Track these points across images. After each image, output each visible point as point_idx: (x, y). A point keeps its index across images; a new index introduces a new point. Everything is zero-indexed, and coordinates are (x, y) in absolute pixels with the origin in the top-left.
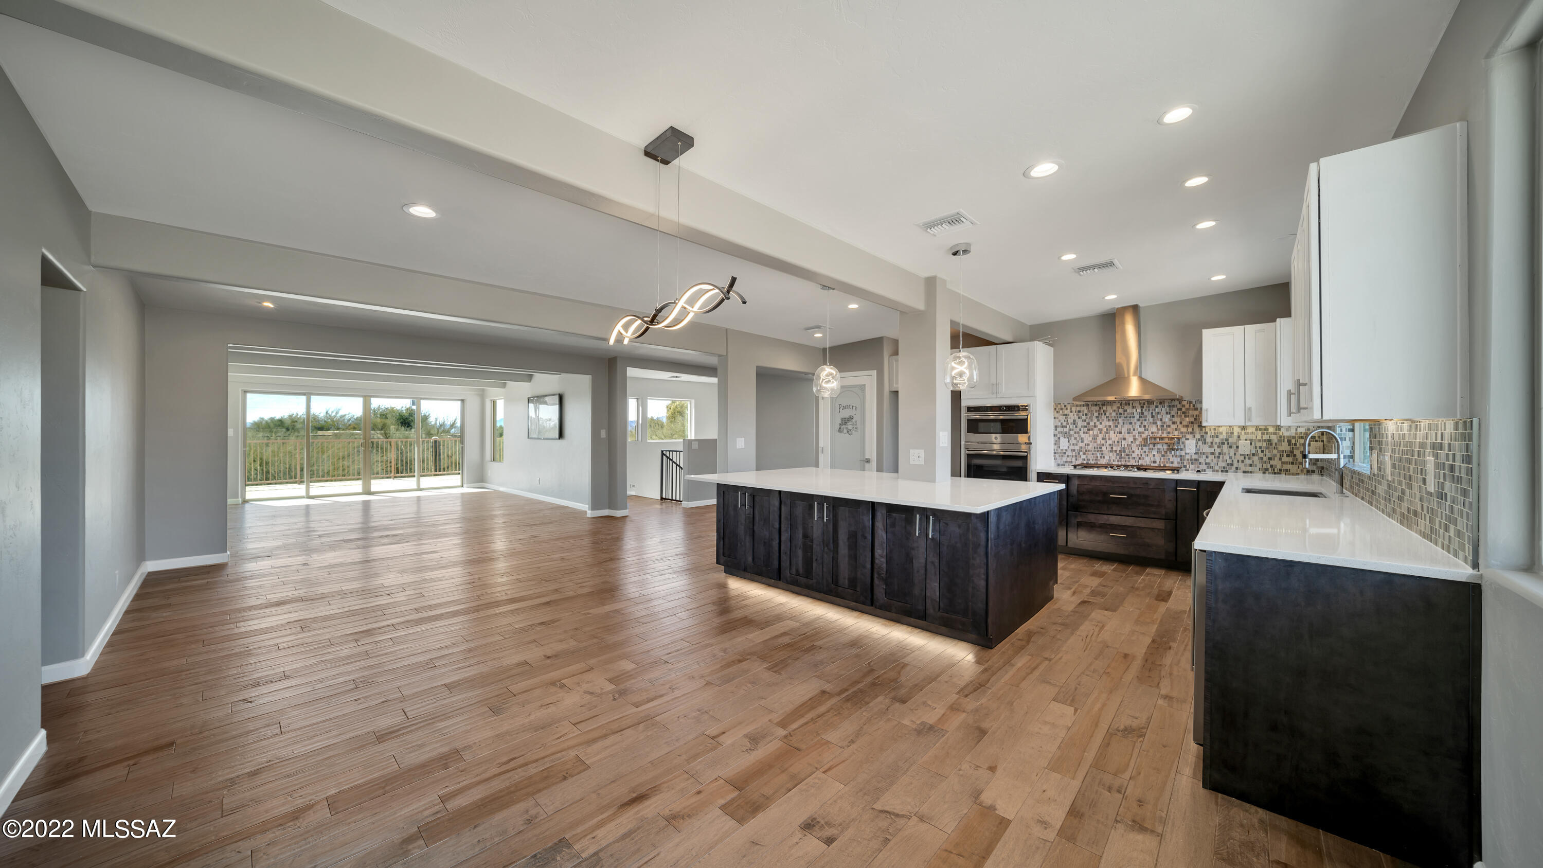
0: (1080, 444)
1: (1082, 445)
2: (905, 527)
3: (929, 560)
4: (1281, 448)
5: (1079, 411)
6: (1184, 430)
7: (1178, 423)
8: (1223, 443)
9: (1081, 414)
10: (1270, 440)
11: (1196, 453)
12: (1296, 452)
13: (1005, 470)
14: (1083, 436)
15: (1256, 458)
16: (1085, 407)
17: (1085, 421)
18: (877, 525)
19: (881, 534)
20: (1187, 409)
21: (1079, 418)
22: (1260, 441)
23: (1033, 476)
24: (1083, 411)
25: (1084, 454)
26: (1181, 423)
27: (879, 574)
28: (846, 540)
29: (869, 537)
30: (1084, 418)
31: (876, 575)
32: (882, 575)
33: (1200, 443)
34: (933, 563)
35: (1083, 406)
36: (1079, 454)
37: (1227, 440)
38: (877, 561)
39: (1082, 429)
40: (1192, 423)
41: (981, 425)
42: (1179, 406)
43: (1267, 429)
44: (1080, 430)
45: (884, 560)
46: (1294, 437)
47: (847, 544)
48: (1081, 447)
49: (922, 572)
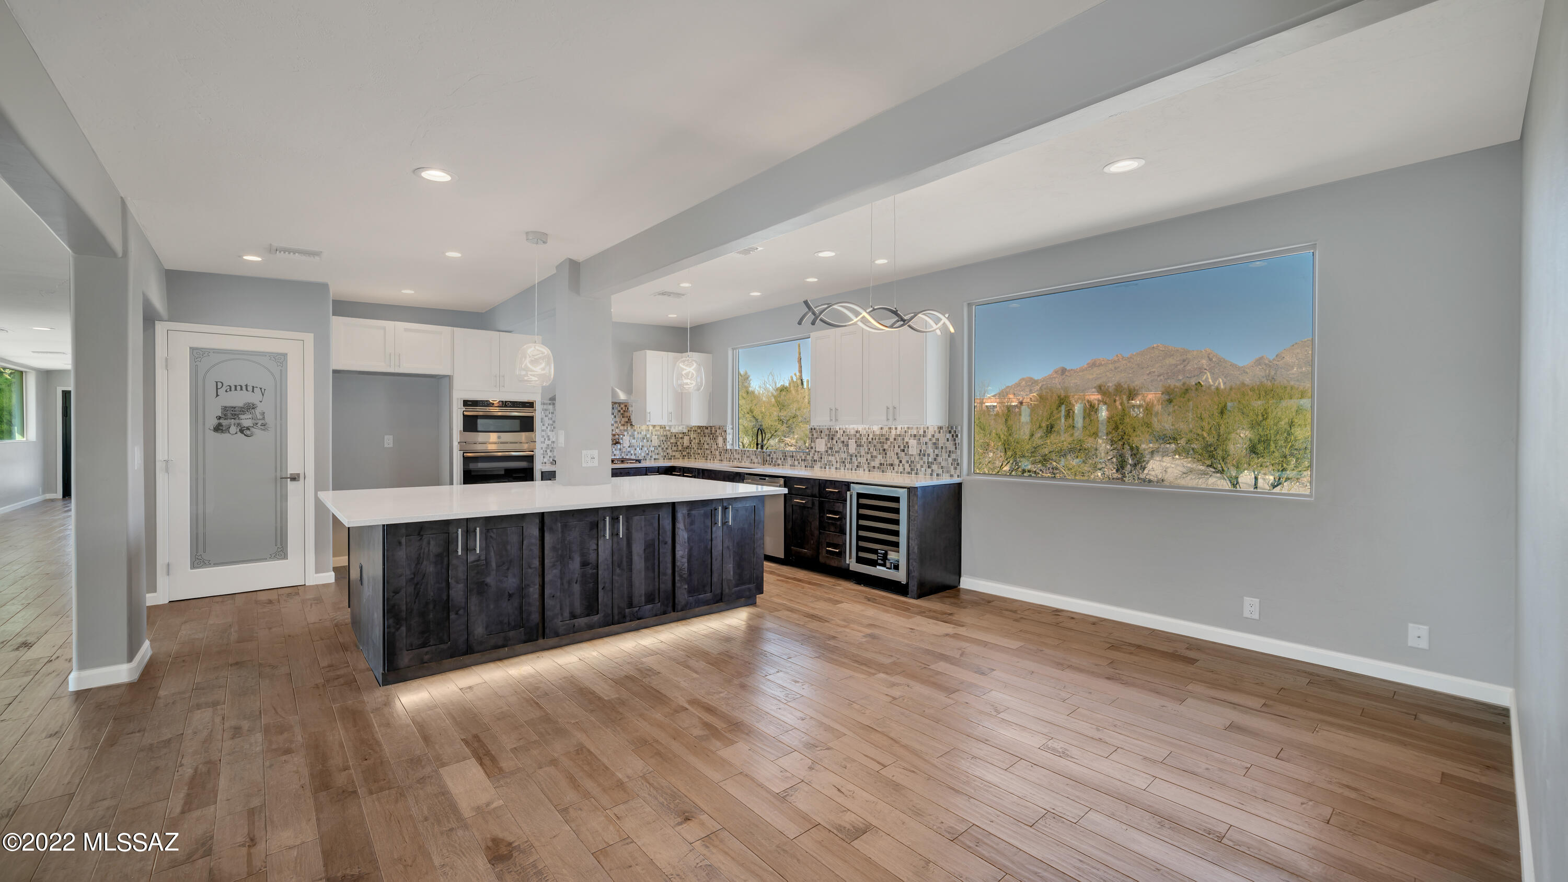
0: (547, 442)
1: (549, 442)
2: (704, 522)
3: (725, 546)
4: (672, 441)
5: (546, 410)
6: (622, 428)
7: (619, 422)
8: (644, 438)
9: (548, 412)
10: (667, 435)
11: (629, 447)
12: (678, 443)
13: (503, 472)
14: (549, 433)
15: (660, 449)
16: (551, 406)
17: (551, 419)
18: (678, 526)
19: (682, 535)
20: (624, 411)
21: (546, 416)
22: (662, 436)
23: (537, 475)
24: (549, 409)
25: (551, 451)
26: (620, 422)
27: (681, 576)
28: (641, 552)
29: (670, 541)
30: (550, 416)
31: (677, 578)
32: (684, 576)
33: (631, 438)
34: (728, 547)
35: (550, 404)
36: (546, 451)
37: (646, 435)
38: (678, 564)
39: (549, 427)
40: (627, 422)
41: (480, 422)
42: (619, 409)
43: (665, 428)
44: (547, 428)
45: (685, 560)
46: (677, 433)
47: (643, 556)
48: (548, 445)
49: (720, 558)
